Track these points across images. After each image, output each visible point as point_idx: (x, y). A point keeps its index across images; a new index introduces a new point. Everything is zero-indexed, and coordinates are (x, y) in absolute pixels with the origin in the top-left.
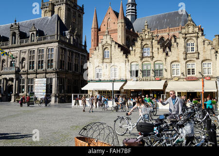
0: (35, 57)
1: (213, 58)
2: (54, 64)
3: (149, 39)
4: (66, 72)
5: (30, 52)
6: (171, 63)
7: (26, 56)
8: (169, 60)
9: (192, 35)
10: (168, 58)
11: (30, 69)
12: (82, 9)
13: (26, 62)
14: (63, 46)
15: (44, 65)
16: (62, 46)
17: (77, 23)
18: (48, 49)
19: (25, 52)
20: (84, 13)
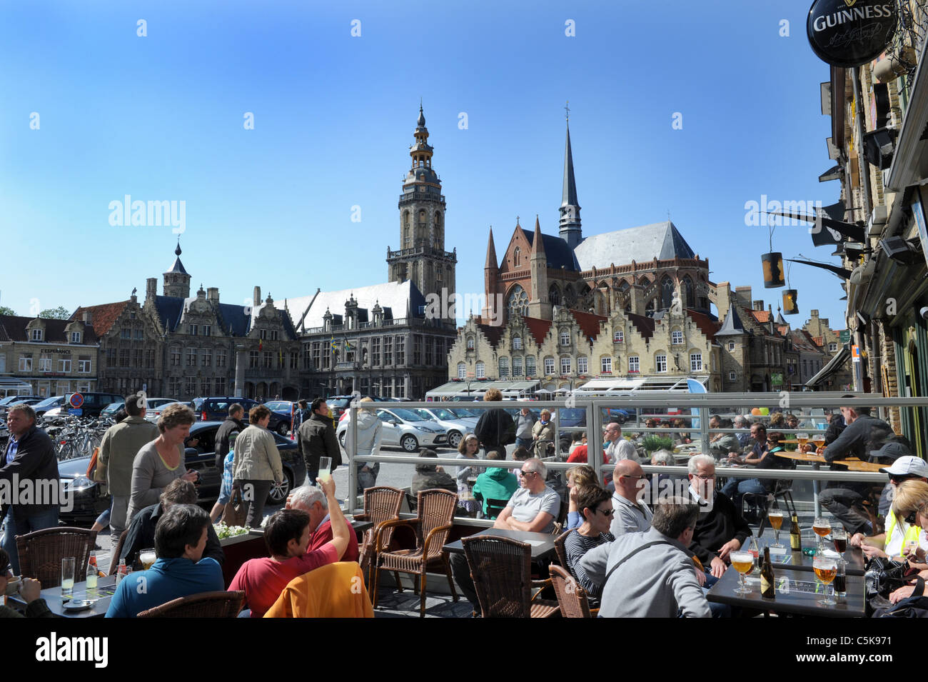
0: (381, 349)
1: (589, 354)
2: (406, 358)
3: (519, 327)
4: (424, 369)
5: (374, 340)
6: (544, 358)
7: (368, 346)
8: (542, 355)
9: (566, 323)
10: (541, 353)
11: (374, 365)
12: (453, 257)
13: (368, 356)
14: (417, 332)
15: (393, 359)
16: (415, 333)
17: (445, 280)
18: (398, 339)
19: (367, 341)
20: (456, 262)
